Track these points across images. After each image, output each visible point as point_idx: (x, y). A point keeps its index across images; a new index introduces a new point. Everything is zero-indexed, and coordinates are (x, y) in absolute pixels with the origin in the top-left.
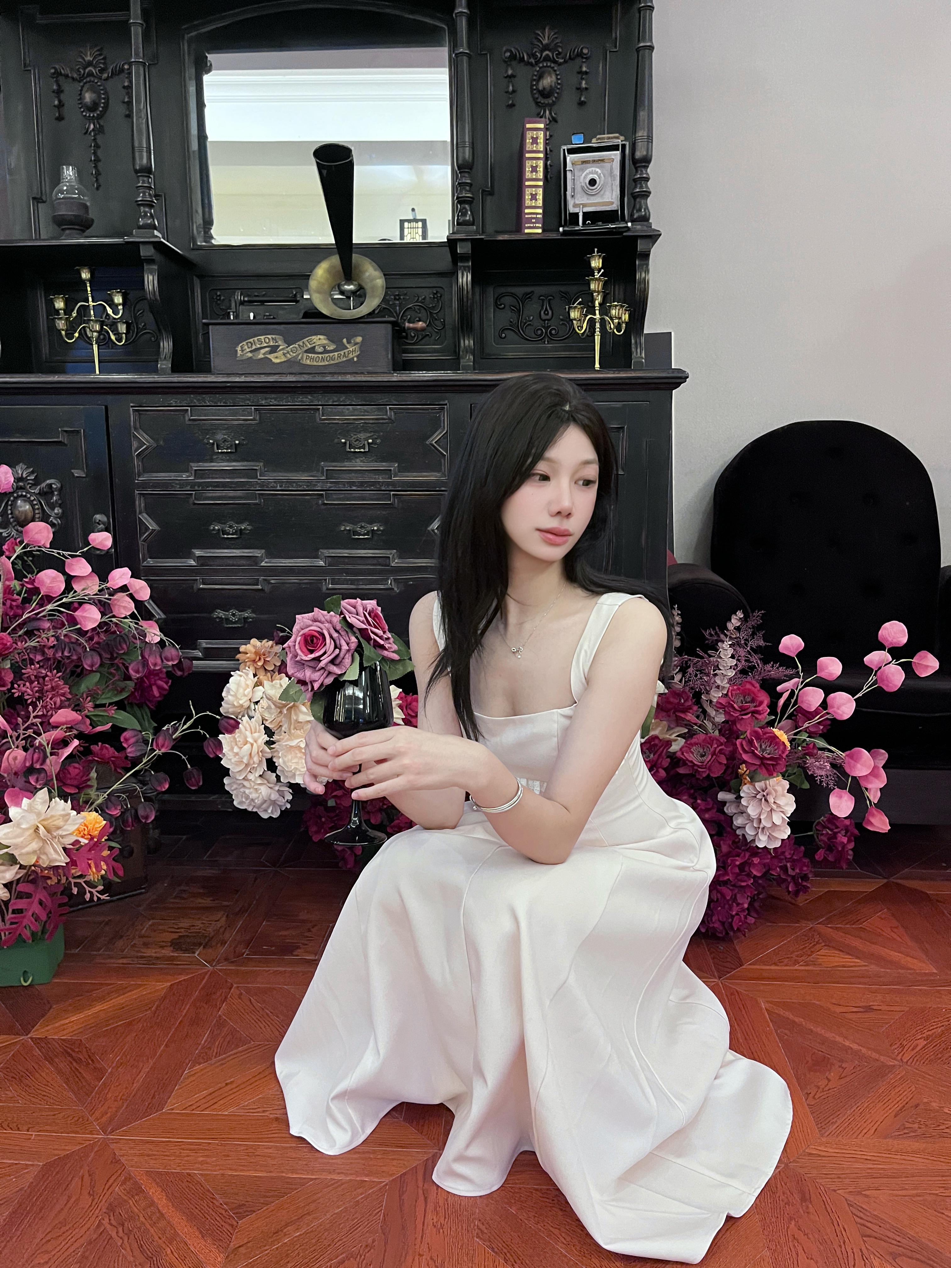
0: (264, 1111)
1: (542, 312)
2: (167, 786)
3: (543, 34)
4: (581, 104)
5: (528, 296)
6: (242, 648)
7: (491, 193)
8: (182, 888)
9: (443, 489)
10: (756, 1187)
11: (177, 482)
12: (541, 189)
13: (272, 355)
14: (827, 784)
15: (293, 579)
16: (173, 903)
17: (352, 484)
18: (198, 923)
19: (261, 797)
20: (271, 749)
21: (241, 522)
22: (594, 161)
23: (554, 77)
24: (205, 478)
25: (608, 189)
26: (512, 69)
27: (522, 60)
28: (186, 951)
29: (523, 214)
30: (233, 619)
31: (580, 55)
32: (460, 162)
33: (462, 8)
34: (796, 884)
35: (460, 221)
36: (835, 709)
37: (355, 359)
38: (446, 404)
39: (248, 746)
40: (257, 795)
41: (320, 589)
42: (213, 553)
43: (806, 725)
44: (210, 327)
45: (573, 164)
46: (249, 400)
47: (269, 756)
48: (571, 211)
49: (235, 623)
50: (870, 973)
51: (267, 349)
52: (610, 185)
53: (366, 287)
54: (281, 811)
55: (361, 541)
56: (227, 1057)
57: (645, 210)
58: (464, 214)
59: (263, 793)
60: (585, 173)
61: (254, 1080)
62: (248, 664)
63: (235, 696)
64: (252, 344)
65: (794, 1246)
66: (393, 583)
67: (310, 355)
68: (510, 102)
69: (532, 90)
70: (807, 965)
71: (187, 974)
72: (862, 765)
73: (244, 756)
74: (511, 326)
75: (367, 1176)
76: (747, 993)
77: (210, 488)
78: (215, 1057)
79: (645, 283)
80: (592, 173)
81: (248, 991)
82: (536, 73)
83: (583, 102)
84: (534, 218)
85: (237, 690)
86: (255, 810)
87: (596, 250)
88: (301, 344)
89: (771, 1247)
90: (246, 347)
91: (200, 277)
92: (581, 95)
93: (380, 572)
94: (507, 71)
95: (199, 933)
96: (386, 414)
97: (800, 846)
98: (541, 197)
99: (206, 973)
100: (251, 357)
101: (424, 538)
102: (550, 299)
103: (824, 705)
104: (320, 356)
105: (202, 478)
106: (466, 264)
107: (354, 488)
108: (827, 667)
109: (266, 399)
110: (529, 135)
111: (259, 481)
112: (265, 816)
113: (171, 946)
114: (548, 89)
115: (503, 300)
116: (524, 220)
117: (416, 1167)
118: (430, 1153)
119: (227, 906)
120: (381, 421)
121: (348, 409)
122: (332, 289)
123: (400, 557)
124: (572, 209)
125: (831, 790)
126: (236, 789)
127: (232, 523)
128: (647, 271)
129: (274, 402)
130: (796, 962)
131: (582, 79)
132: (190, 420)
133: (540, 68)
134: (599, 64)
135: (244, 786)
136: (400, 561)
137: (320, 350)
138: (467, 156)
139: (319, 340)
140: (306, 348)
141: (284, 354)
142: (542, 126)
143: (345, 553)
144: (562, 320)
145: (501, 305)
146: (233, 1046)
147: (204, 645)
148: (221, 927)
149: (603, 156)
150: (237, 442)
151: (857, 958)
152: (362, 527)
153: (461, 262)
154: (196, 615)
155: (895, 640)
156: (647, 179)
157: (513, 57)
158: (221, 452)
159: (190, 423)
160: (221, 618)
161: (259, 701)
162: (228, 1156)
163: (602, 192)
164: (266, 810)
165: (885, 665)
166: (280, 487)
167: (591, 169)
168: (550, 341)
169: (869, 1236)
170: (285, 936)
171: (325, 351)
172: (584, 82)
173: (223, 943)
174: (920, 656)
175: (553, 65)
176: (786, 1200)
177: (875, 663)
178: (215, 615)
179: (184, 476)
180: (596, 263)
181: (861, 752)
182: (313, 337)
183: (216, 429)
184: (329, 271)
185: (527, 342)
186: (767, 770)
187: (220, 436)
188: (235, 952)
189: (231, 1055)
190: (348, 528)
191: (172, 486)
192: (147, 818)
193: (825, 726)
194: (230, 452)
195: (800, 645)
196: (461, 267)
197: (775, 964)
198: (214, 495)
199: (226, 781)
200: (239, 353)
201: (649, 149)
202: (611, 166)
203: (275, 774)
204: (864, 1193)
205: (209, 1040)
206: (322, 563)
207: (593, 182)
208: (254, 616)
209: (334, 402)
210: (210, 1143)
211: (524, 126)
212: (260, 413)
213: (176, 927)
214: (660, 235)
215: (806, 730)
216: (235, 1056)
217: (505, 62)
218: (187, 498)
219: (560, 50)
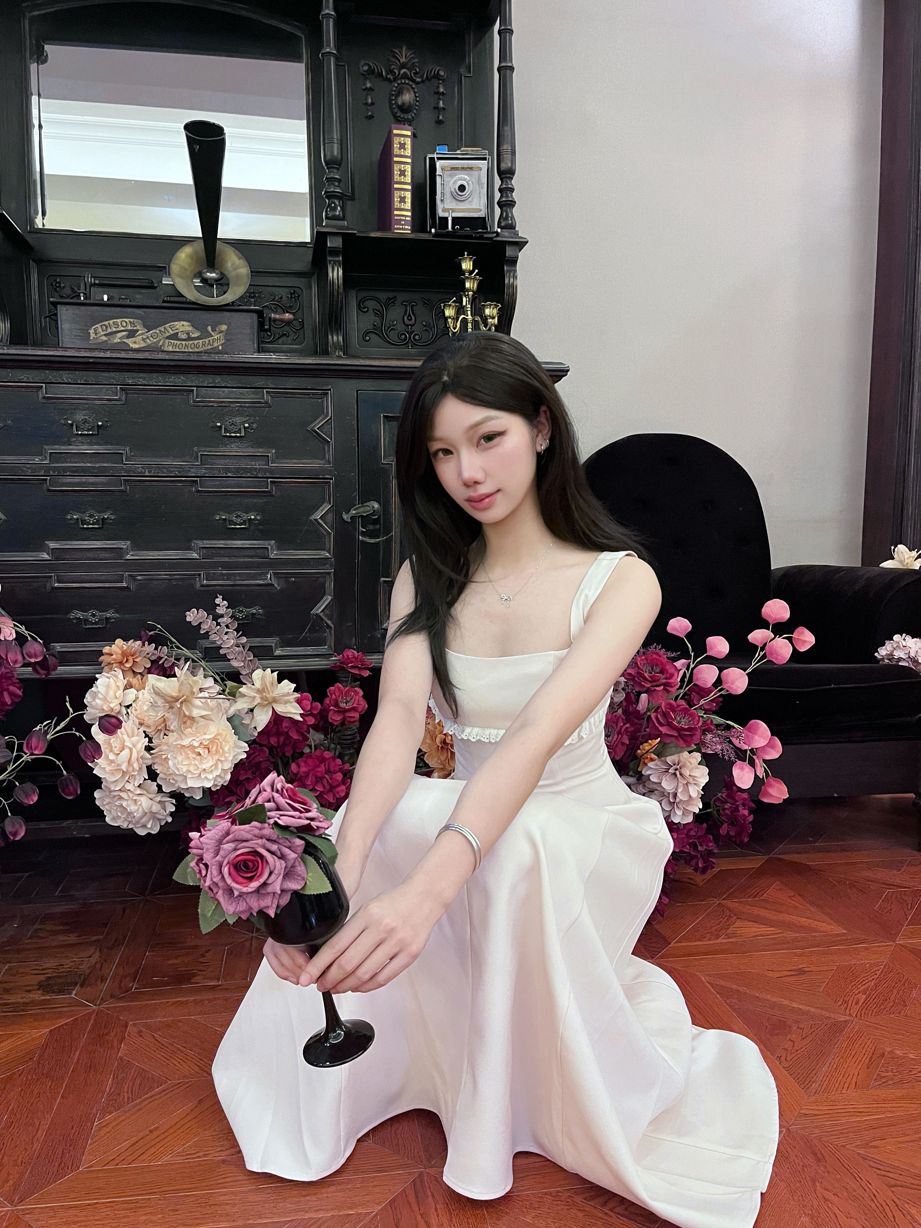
0: (205, 1155)
1: (406, 318)
2: (36, 798)
3: (400, 52)
4: (439, 122)
5: (391, 302)
6: (106, 650)
7: (352, 198)
8: (36, 926)
9: (327, 477)
10: (769, 1154)
11: (28, 466)
12: (410, 193)
13: (130, 339)
14: (730, 758)
15: (163, 574)
16: (28, 943)
17: (227, 470)
18: (65, 961)
19: (141, 809)
20: (151, 754)
21: (104, 512)
22: (463, 168)
23: (413, 95)
24: (62, 463)
25: (476, 196)
26: (371, 82)
27: (381, 75)
28: (60, 992)
29: (392, 216)
30: (93, 620)
31: (437, 76)
32: (328, 157)
33: (329, 10)
34: (705, 861)
35: (330, 215)
36: (729, 685)
37: (220, 348)
38: (330, 390)
39: (126, 752)
40: (137, 807)
41: (192, 586)
42: (71, 545)
43: (702, 702)
44: (59, 307)
45: (442, 169)
46: (114, 378)
47: (149, 763)
48: (440, 216)
49: (96, 623)
50: (788, 939)
51: (124, 333)
52: (478, 192)
53: (229, 276)
54: (161, 826)
55: (237, 531)
56: (142, 1102)
57: (511, 220)
58: (335, 209)
59: (144, 805)
60: (455, 179)
61: (182, 1122)
62: (114, 665)
63: (105, 699)
64: (107, 327)
65: (829, 1207)
66: (273, 579)
67: (172, 341)
68: (370, 113)
69: (391, 104)
70: (729, 938)
71: (69, 1017)
72: (759, 737)
73: (123, 763)
74: (374, 329)
75: (350, 1208)
76: (684, 969)
77: (68, 474)
78: (128, 1103)
79: (514, 288)
80: (461, 180)
81: (148, 1027)
82: (394, 89)
83: (441, 120)
84: (403, 220)
85: (107, 692)
86: (130, 826)
87: (466, 253)
88: (163, 330)
89: (807, 1213)
90: (100, 330)
91: (39, 262)
92: (439, 114)
93: (258, 566)
94: (364, 84)
95: (70, 971)
96: (263, 398)
97: (702, 824)
98: (410, 201)
99: (91, 1013)
100: (106, 341)
101: (306, 528)
102: (413, 305)
103: (719, 682)
104: (184, 343)
105: (57, 462)
106: (337, 259)
107: (230, 475)
108: (715, 646)
109: (133, 378)
110: (396, 140)
111: (125, 466)
112: (142, 832)
113: (39, 989)
114: (406, 106)
115: (366, 303)
116: (393, 222)
117: (404, 1190)
118: (415, 1173)
119: (99, 940)
120: (258, 405)
121: (223, 392)
122: (195, 276)
123: (279, 549)
124: (441, 213)
125: (733, 763)
126: (108, 804)
127: (92, 512)
128: (515, 277)
129: (141, 381)
130: (718, 936)
131: (439, 99)
132: (44, 398)
133: (399, 84)
134: (454, 87)
135: (121, 798)
136: (280, 552)
137: (184, 336)
138: (336, 153)
139: (182, 326)
140: (167, 334)
141: (143, 339)
142: (409, 133)
143: (221, 544)
144: (425, 326)
145: (364, 308)
146: (146, 1089)
147: (59, 649)
148: (96, 963)
149: (472, 164)
150: (100, 423)
151: (771, 926)
152: (238, 516)
153: (331, 255)
154: (49, 616)
155: (778, 616)
156: (512, 190)
157: (371, 71)
158: (81, 435)
159: (44, 401)
160: (79, 618)
161: (131, 705)
162: (177, 1210)
163: (470, 199)
164: (144, 826)
165: (771, 641)
166: (149, 472)
167: (460, 176)
168: (414, 345)
169: (896, 1186)
170: (178, 964)
171: (189, 339)
172: (441, 102)
173: (103, 979)
174: (799, 632)
175: (411, 83)
176: (801, 1164)
177: (760, 641)
178: (72, 616)
179: (37, 460)
180: (467, 265)
181: (758, 724)
182: (176, 323)
183: (75, 409)
184: (190, 256)
185: (389, 345)
186: (684, 740)
187: (80, 416)
188: (120, 987)
189: (147, 1098)
190: (223, 517)
191: (22, 470)
192: (15, 834)
193: (717, 704)
194: (92, 435)
195: (688, 627)
196: (330, 261)
197: (699, 940)
198: (72, 480)
199: (97, 794)
200: (93, 335)
201: (513, 161)
202: (479, 175)
203: (156, 783)
204: (871, 1144)
205: (115, 1085)
206: (195, 555)
207: (462, 188)
208: (118, 615)
209: (208, 383)
210: (149, 1199)
211: (390, 132)
212: (127, 394)
213: (40, 968)
214: (527, 242)
215: (701, 708)
216: (150, 1100)
217: (364, 75)
218: (41, 484)
219: (418, 70)
